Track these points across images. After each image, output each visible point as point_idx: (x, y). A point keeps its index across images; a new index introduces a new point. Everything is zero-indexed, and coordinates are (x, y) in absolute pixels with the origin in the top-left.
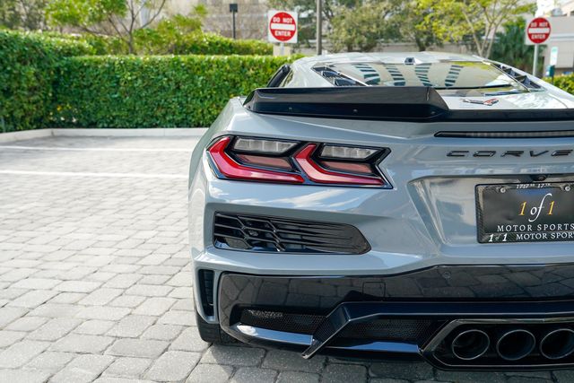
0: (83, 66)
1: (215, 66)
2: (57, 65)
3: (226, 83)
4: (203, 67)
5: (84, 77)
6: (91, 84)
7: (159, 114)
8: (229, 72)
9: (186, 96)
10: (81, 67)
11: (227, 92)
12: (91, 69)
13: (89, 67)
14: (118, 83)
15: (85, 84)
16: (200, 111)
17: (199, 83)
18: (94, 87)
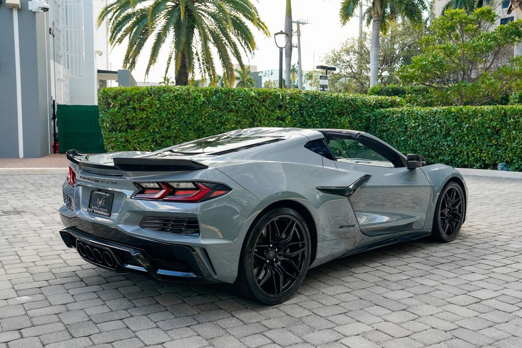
0: (385, 116)
1: (479, 115)
2: (368, 115)
3: (489, 130)
4: (470, 116)
5: (385, 124)
6: (389, 129)
7: (433, 154)
8: (491, 120)
9: (454, 140)
10: (383, 117)
11: (489, 138)
12: (390, 118)
13: (388, 116)
14: (406, 128)
15: (384, 128)
16: (465, 153)
17: (465, 130)
18: (390, 131)
